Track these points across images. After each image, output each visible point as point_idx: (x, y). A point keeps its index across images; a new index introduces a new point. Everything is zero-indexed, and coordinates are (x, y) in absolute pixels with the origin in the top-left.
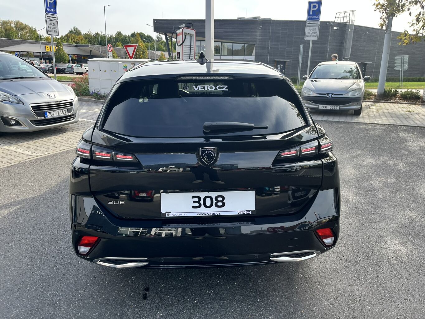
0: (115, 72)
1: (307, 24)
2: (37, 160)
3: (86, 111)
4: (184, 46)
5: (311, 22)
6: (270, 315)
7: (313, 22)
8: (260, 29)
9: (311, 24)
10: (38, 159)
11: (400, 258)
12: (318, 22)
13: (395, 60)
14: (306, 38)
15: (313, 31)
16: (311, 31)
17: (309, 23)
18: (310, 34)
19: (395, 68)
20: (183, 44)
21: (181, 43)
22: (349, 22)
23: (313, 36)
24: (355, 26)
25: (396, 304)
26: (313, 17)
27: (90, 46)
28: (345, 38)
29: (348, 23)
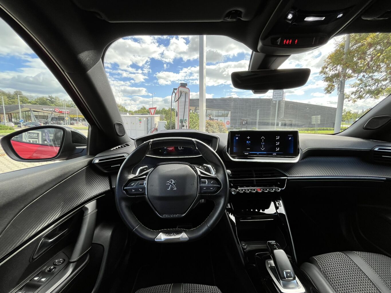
0: (133, 124)
4: (180, 102)
8: (233, 103)
13: (312, 118)
14: (274, 100)
16: (278, 94)
18: (277, 97)
19: (312, 123)
20: (179, 100)
21: (177, 99)
23: (279, 98)
24: (285, 101)
28: (280, 107)
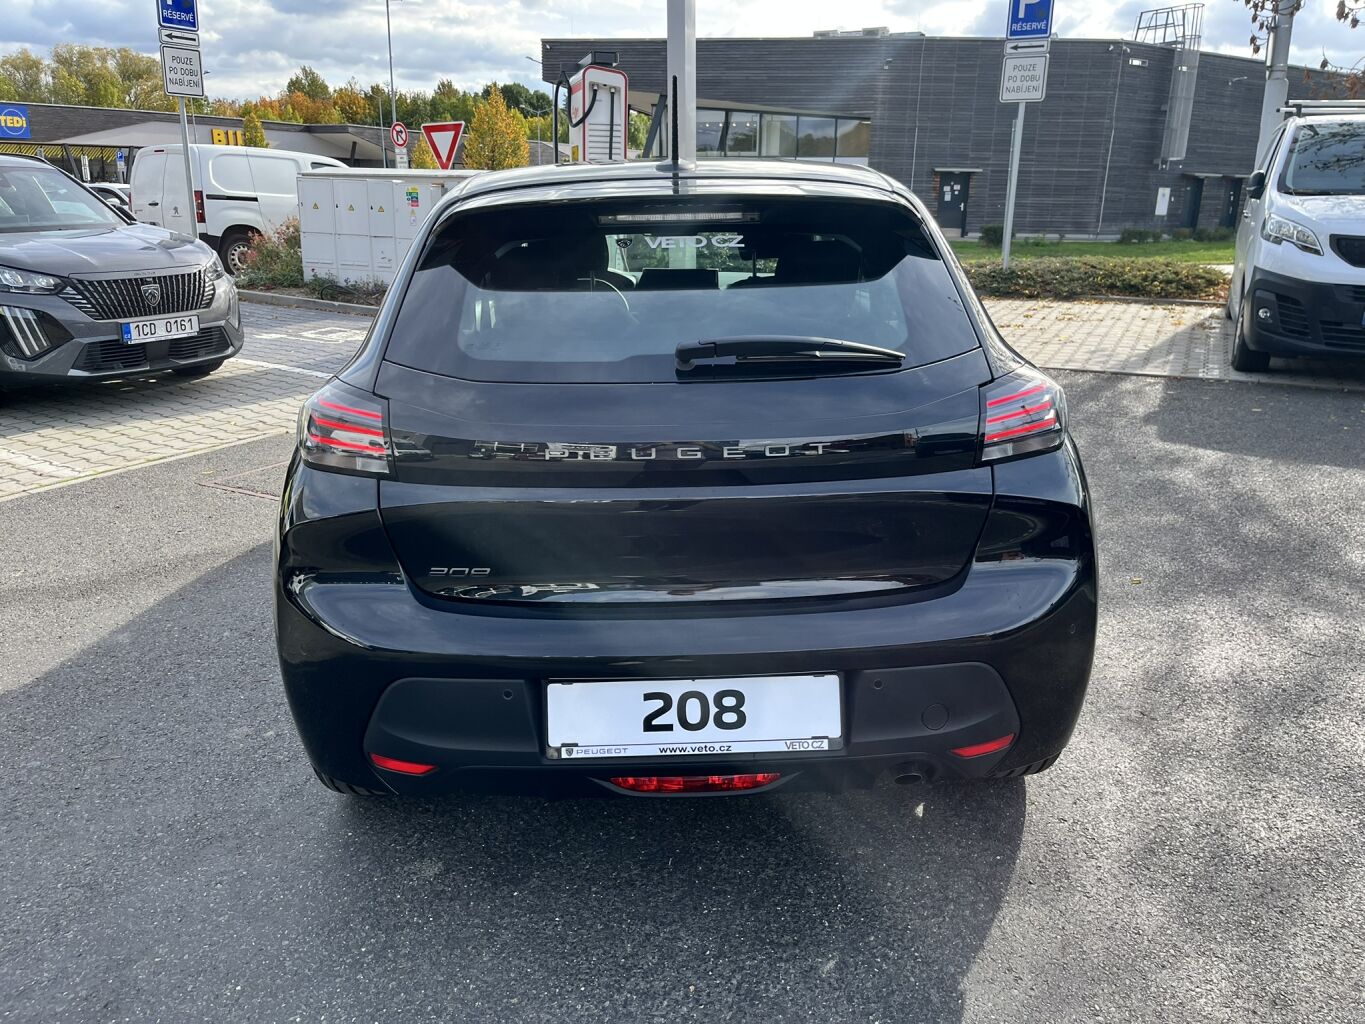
0: (381, 210)
1: (1008, 50)
2: (61, 493)
3: (279, 336)
4: (591, 127)
5: (1020, 45)
6: (583, 997)
7: (1027, 44)
8: (886, 67)
9: (1020, 50)
10: (70, 488)
11: (1089, 822)
12: (1045, 43)
14: (1006, 97)
15: (1026, 73)
16: (1022, 73)
17: (1016, 48)
18: (1018, 83)
20: (587, 121)
22: (1183, 43)
23: (1028, 89)
24: (1203, 55)
25: (1010, 977)
26: (1027, 27)
27: (350, 130)
28: (1170, 96)
29: (1179, 46)
